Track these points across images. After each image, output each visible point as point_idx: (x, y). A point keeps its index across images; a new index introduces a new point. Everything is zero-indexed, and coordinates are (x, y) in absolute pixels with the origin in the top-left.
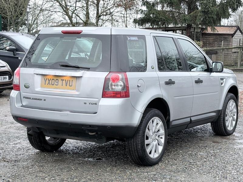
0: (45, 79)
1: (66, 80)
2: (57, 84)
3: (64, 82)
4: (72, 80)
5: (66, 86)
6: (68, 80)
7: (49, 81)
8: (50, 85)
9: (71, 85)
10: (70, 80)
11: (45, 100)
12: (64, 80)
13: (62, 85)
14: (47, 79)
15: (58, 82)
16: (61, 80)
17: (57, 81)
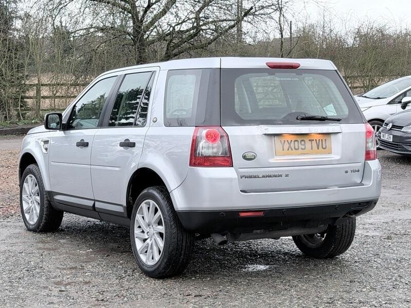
0: (281, 141)
1: (316, 140)
2: (303, 147)
3: (314, 143)
4: (325, 140)
5: (318, 149)
6: (319, 140)
7: (290, 144)
8: (292, 150)
9: (324, 147)
10: (322, 140)
11: (287, 176)
12: (313, 140)
13: (312, 149)
14: (286, 142)
15: (304, 145)
16: (310, 140)
17: (303, 143)
